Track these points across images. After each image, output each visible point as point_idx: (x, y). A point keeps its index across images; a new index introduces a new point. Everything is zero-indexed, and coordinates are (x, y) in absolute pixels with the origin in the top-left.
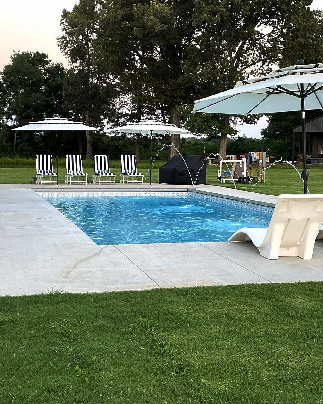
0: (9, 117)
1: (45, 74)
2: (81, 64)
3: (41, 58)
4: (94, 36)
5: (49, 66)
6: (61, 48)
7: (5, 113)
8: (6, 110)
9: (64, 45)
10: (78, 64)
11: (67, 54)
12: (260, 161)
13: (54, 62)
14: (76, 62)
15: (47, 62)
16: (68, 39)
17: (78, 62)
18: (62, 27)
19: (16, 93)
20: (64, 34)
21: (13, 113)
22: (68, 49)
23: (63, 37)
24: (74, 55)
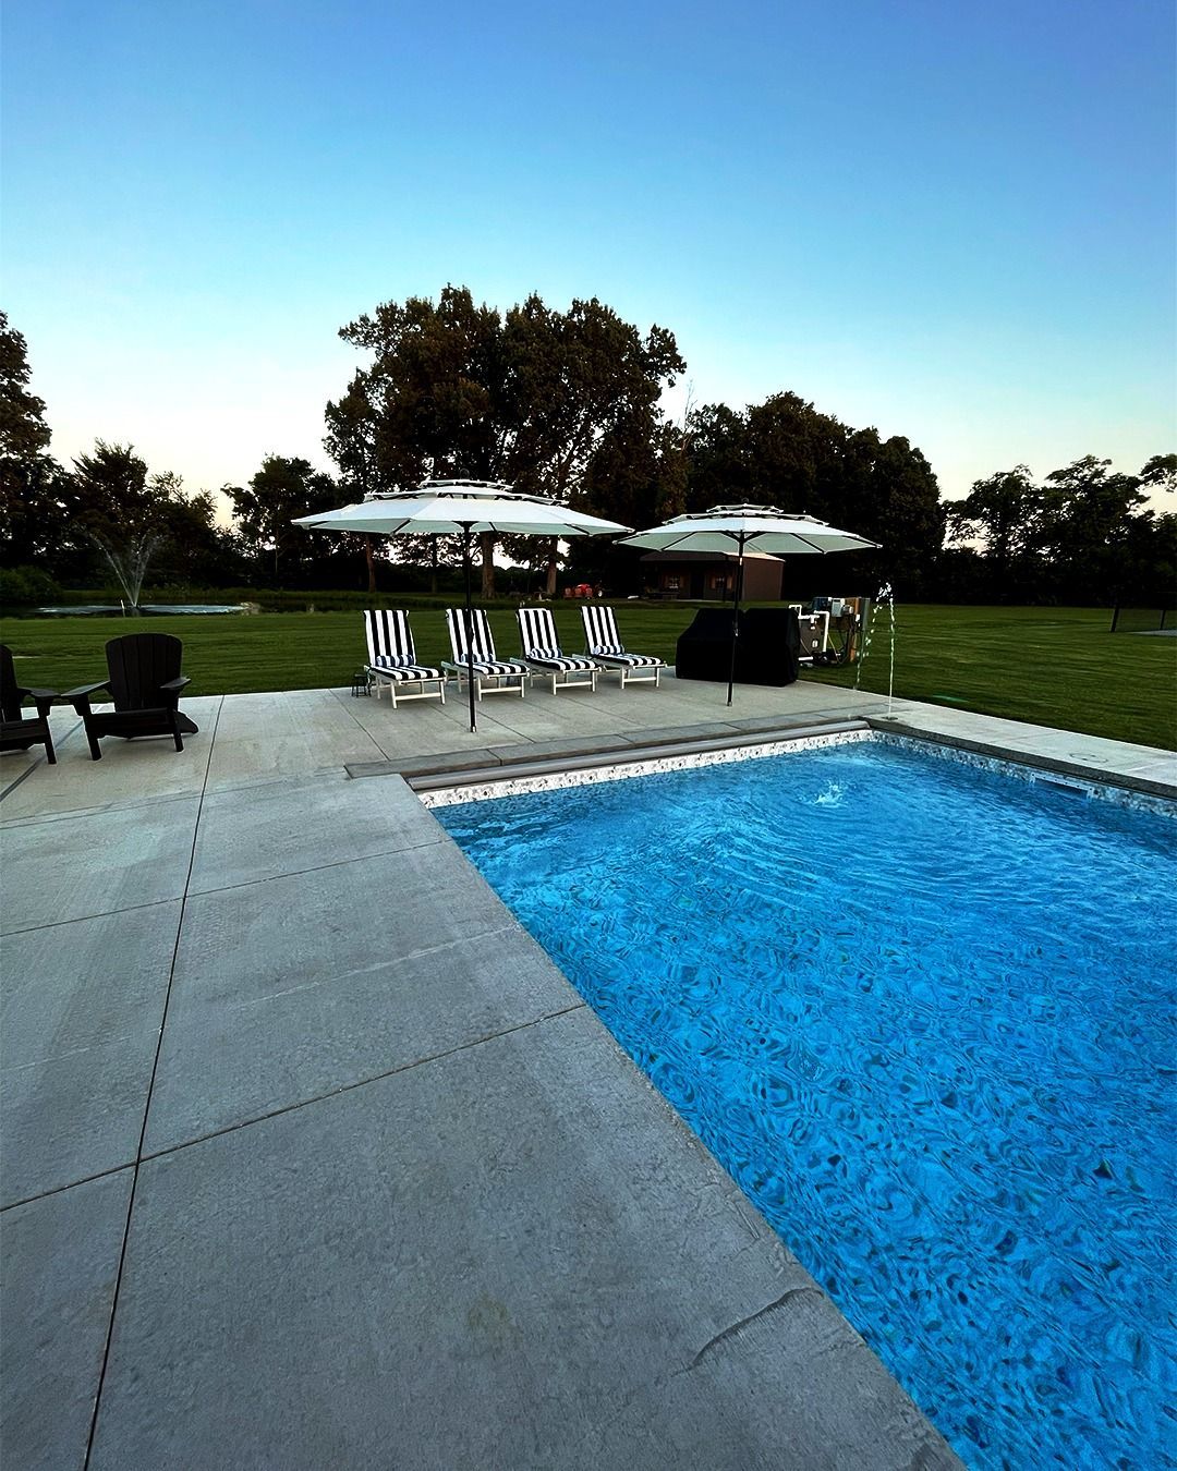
0: (266, 539)
1: (308, 486)
2: (356, 473)
3: (302, 466)
4: (370, 440)
5: (312, 476)
6: (328, 451)
7: (260, 534)
8: (261, 530)
9: (332, 447)
10: (351, 472)
11: (336, 459)
12: (858, 617)
13: (319, 472)
14: (348, 471)
15: (311, 471)
16: (336, 440)
17: (351, 471)
18: (328, 423)
19: (272, 509)
20: (331, 433)
21: (271, 534)
22: (337, 453)
23: (330, 438)
24: (346, 461)
